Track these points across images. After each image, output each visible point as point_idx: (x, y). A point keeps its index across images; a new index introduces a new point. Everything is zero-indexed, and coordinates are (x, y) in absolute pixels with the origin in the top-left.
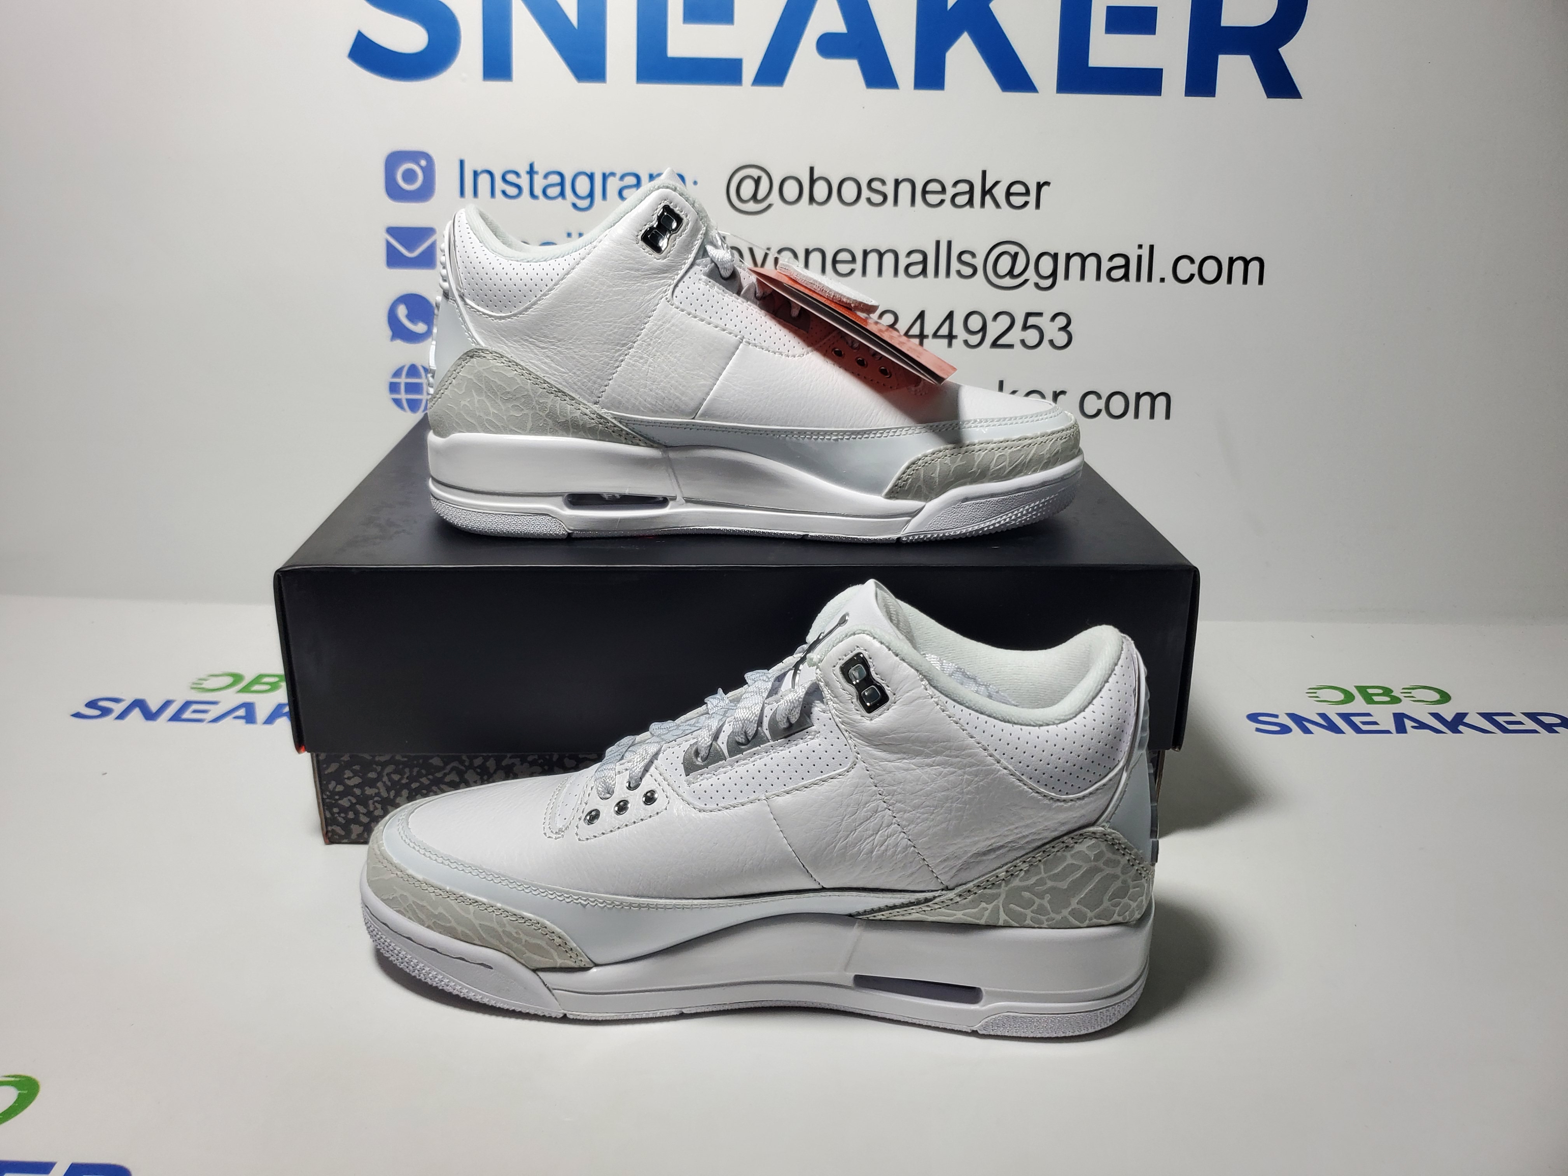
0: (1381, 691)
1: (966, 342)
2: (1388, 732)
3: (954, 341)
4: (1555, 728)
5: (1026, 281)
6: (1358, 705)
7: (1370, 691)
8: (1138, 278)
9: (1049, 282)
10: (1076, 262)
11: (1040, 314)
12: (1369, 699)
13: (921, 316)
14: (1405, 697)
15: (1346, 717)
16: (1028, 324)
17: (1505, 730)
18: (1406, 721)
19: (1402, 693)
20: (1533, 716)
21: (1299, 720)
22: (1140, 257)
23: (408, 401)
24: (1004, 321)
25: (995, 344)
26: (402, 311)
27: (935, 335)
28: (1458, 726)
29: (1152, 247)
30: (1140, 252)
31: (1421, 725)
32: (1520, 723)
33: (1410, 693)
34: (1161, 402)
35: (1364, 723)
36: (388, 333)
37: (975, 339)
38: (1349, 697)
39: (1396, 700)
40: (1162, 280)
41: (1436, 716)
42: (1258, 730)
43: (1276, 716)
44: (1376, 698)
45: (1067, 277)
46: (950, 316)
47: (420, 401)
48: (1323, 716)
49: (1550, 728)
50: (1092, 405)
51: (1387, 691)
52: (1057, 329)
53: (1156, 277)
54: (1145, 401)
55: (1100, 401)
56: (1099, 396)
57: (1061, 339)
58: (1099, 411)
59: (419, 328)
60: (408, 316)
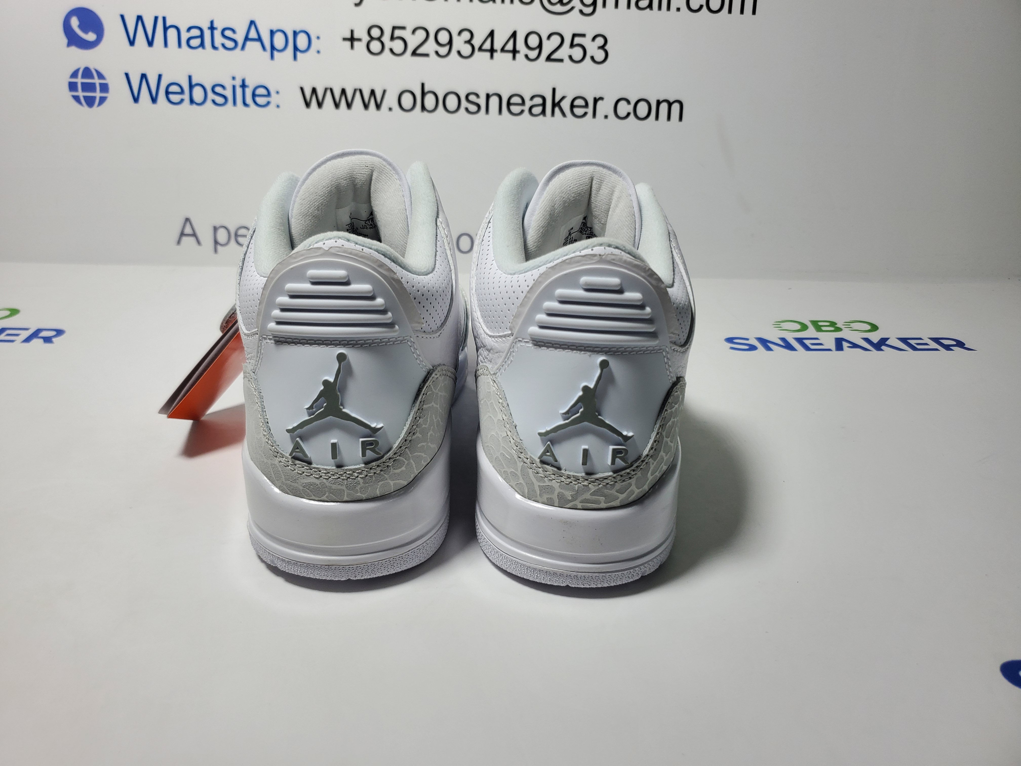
0: (828, 324)
1: (527, 56)
2: (830, 350)
3: (518, 55)
5: (573, 8)
6: (811, 332)
7: (820, 324)
8: (660, 9)
9: (590, 9)
11: (583, 35)
12: (818, 328)
13: (492, 34)
14: (845, 327)
15: (800, 341)
16: (575, 43)
17: (914, 349)
18: (844, 343)
19: (843, 325)
20: (936, 340)
21: (764, 343)
23: (85, 97)
24: (556, 40)
25: (549, 59)
26: (75, 22)
27: (503, 50)
28: (881, 346)
31: (855, 346)
32: (926, 344)
33: (849, 325)
34: (676, 108)
35: (813, 344)
36: (65, 41)
37: (533, 54)
38: (804, 327)
39: (839, 329)
40: (678, 9)
41: (867, 340)
42: (731, 348)
43: (747, 339)
44: (824, 328)
45: (604, 6)
46: (514, 35)
47: (94, 98)
48: (783, 339)
49: (948, 348)
50: (623, 108)
51: (833, 324)
52: (597, 47)
53: (673, 7)
54: (664, 107)
55: (629, 106)
56: (628, 102)
57: (600, 56)
58: (629, 114)
59: (91, 37)
60: (80, 27)
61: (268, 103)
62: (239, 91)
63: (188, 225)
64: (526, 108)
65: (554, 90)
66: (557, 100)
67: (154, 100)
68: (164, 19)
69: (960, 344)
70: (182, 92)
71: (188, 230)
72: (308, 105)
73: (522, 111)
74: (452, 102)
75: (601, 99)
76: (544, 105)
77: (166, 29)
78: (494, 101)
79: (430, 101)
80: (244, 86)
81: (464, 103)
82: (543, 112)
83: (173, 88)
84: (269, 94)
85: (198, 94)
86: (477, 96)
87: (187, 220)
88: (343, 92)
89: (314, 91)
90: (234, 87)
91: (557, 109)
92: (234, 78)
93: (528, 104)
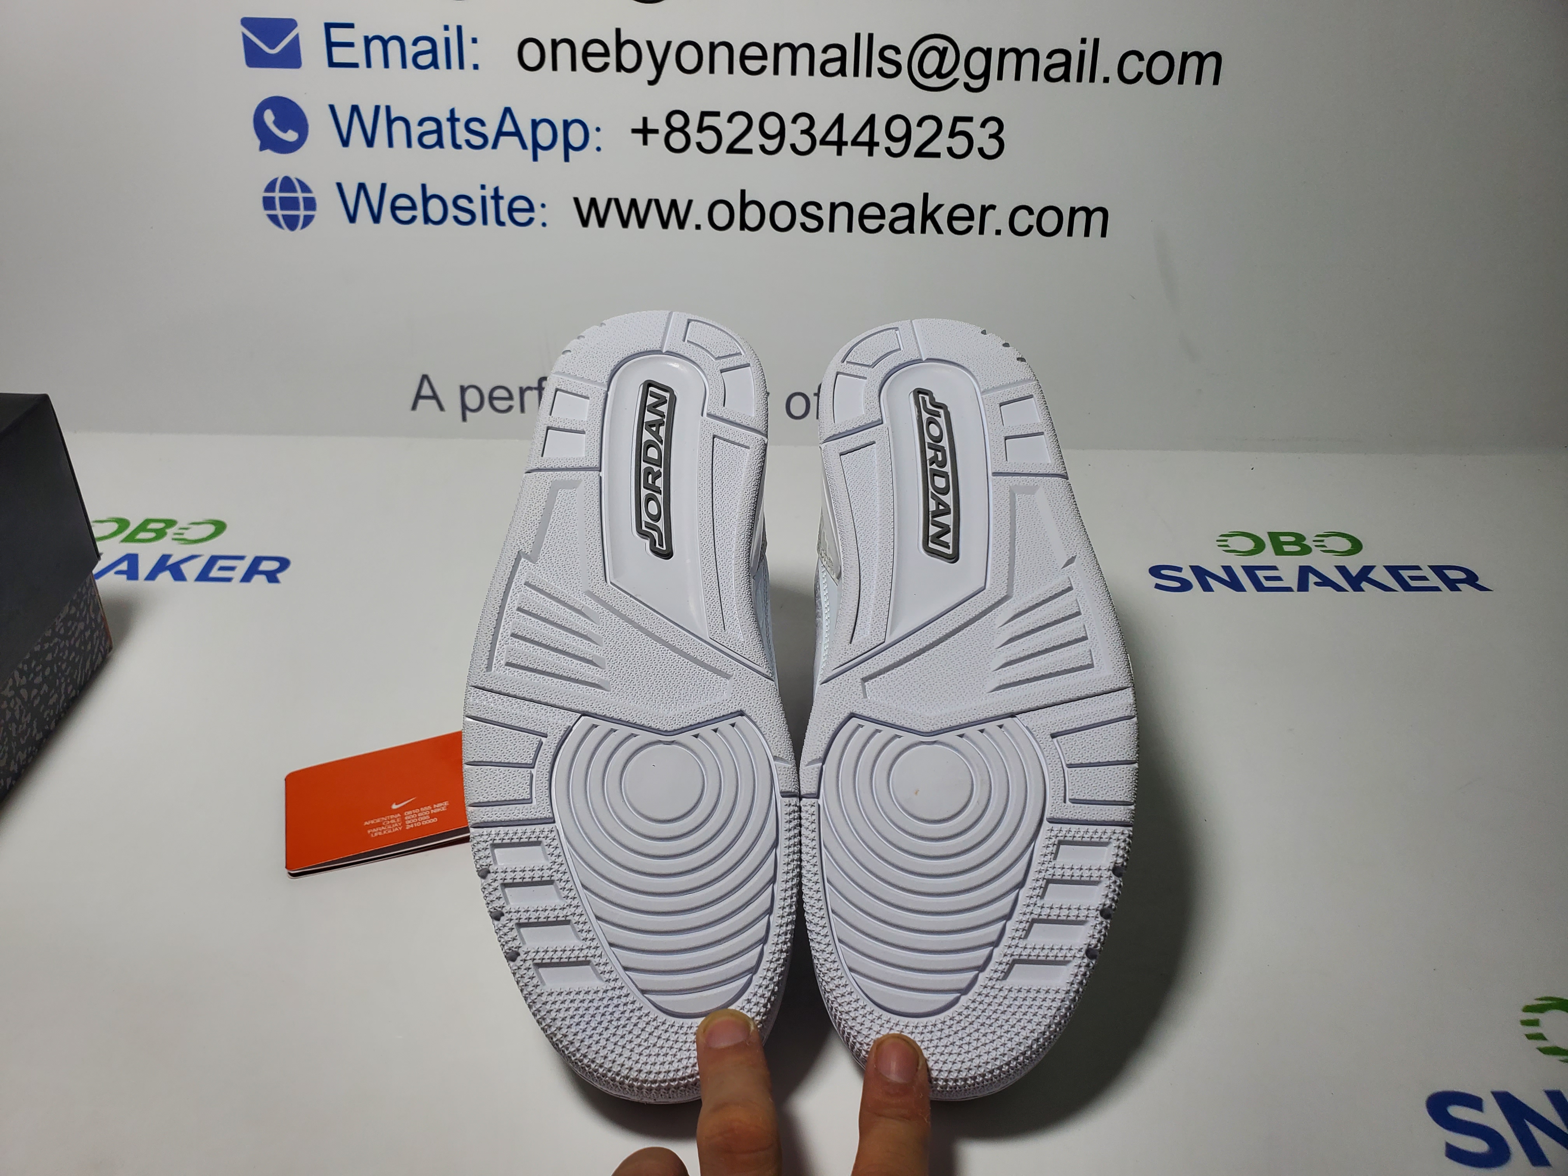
1: (888, 150)
2: (1289, 589)
3: (875, 149)
4: (1458, 585)
5: (955, 81)
6: (1268, 555)
7: (1283, 539)
8: (1079, 79)
9: (980, 82)
10: (1011, 59)
11: (969, 119)
12: (1279, 550)
13: (840, 120)
14: (1316, 546)
15: (1250, 571)
16: (957, 130)
17: (1406, 587)
18: (1311, 575)
19: (1314, 541)
20: (1439, 570)
21: (1200, 573)
22: (1082, 53)
23: (285, 217)
24: (930, 127)
25: (919, 153)
26: (269, 117)
27: (855, 143)
28: (1361, 583)
29: (1096, 41)
30: (1083, 47)
31: (1325, 582)
32: (1424, 578)
34: (1097, 218)
35: (1268, 578)
37: (897, 147)
38: (1260, 545)
39: (1306, 550)
40: (1106, 80)
41: (1342, 570)
42: (1158, 586)
43: (1179, 569)
45: (1000, 77)
46: (871, 120)
47: (297, 217)
48: (1228, 569)
49: (1452, 585)
50: (1023, 220)
51: (1299, 539)
52: (988, 136)
53: (1099, 77)
54: (1080, 217)
55: (1032, 216)
56: (1031, 212)
57: (992, 147)
58: (1030, 228)
59: (291, 136)
60: (276, 123)
61: (531, 220)
62: (491, 204)
63: (426, 384)
64: (886, 222)
65: (926, 196)
66: (929, 210)
67: (376, 219)
68: (388, 108)
69: (1471, 579)
70: (414, 207)
71: (426, 391)
72: (585, 223)
73: (881, 227)
74: (783, 216)
75: (993, 207)
76: (911, 217)
77: (390, 122)
78: (842, 214)
79: (752, 216)
80: (497, 197)
81: (800, 218)
82: (910, 228)
83: (403, 202)
84: (531, 209)
85: (435, 210)
86: (819, 207)
87: (425, 377)
88: (633, 203)
89: (593, 202)
90: (484, 199)
91: (929, 223)
92: (483, 187)
93: (890, 216)
